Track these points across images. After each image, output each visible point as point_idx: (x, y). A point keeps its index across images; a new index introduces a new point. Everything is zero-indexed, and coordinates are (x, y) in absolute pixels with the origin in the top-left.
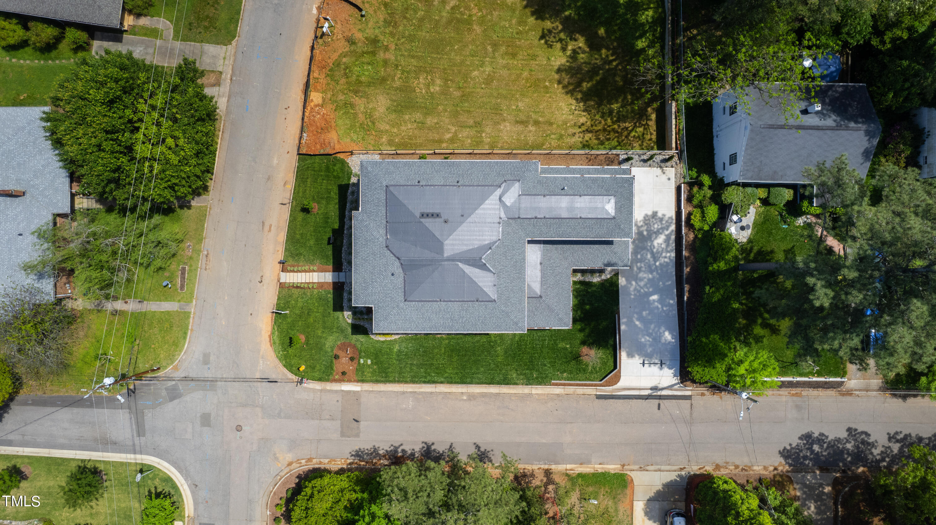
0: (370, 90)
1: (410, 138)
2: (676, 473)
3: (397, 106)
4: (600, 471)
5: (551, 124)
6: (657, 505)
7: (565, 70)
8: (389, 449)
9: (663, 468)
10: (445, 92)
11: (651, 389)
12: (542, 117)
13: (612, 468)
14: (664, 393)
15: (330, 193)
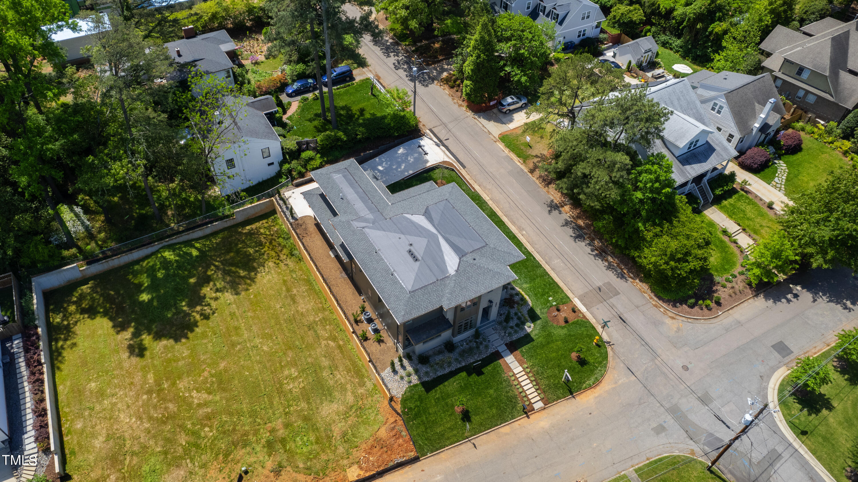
0: (321, 425)
1: (349, 371)
2: (479, 119)
3: (325, 395)
4: (508, 150)
5: (285, 281)
6: (504, 120)
7: (235, 290)
8: (600, 260)
9: (481, 125)
10: (294, 364)
11: (439, 146)
12: (281, 289)
13: (501, 146)
14: (436, 140)
15: (438, 398)
